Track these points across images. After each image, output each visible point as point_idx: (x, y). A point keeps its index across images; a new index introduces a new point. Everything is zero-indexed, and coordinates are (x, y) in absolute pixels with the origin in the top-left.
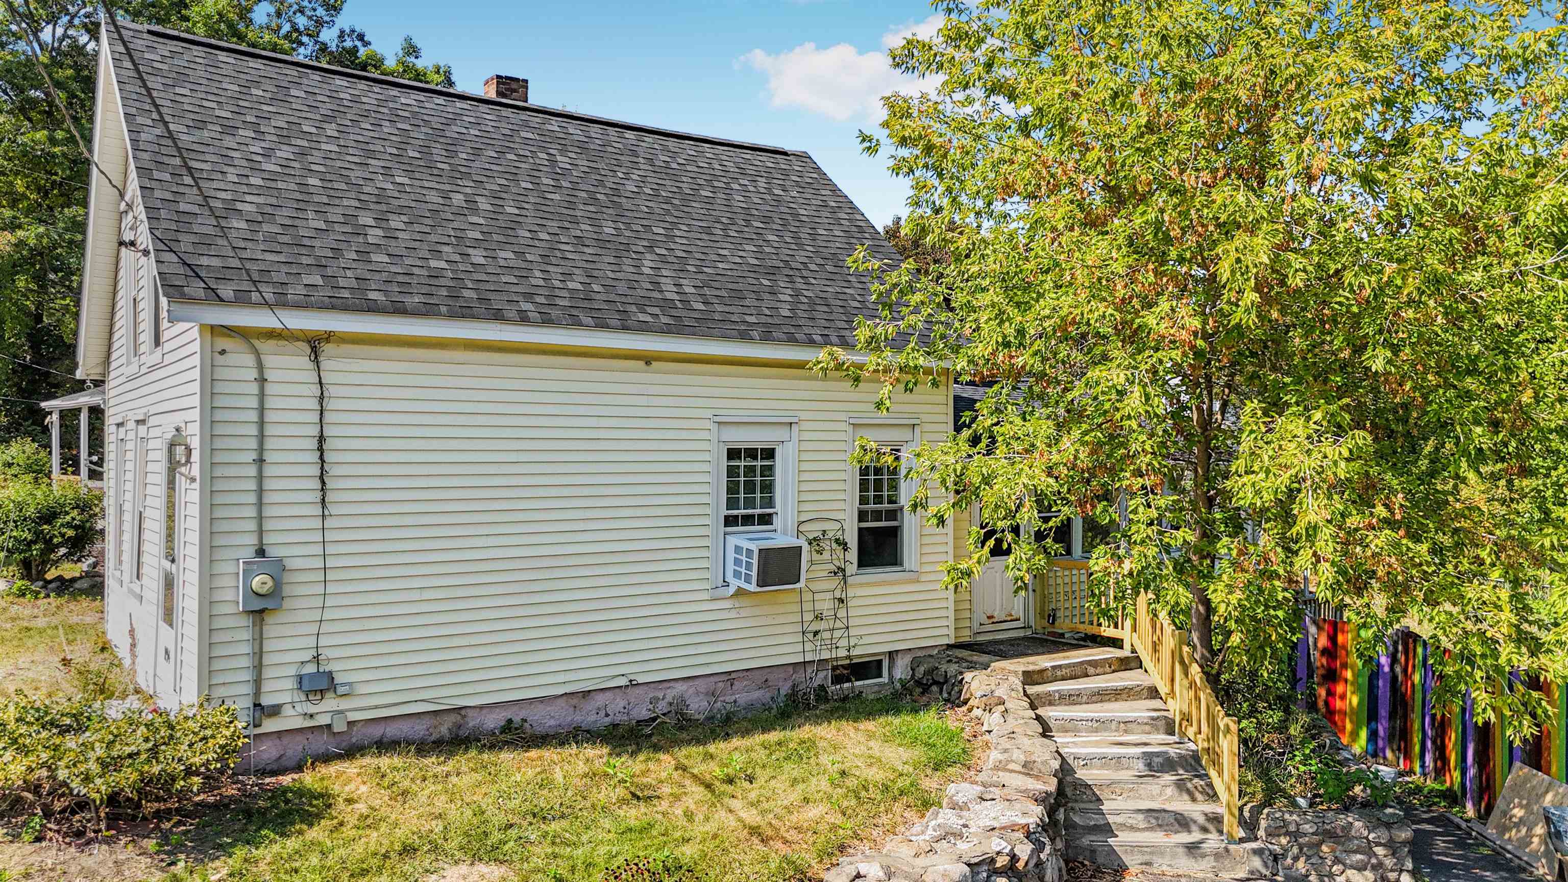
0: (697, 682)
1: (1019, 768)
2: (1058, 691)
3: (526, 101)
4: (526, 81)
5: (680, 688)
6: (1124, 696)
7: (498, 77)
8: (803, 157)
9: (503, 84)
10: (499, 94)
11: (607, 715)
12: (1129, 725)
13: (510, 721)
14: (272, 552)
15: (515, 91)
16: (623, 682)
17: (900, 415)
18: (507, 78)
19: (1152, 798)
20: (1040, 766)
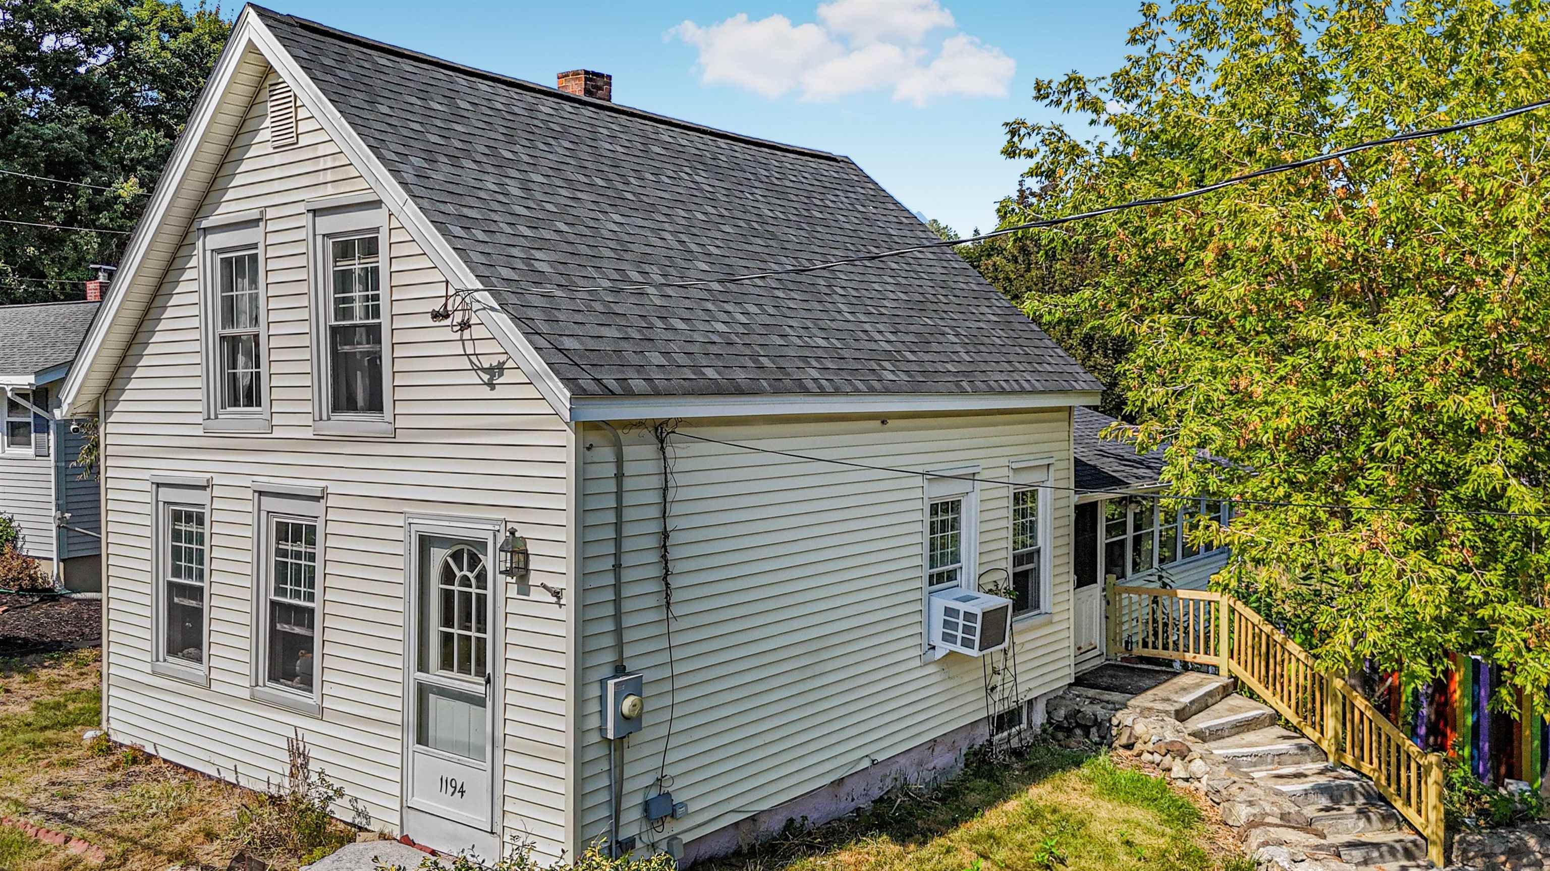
0: (912, 754)
1: (1278, 821)
2: (1208, 728)
3: (609, 100)
4: (610, 77)
5: (902, 761)
6: (1253, 726)
7: (587, 72)
8: (847, 162)
9: (591, 80)
10: (588, 92)
11: (853, 800)
12: (1282, 757)
13: (791, 821)
14: (630, 666)
15: (600, 88)
16: (866, 763)
17: (1038, 456)
18: (594, 74)
19: (1348, 831)
20: (1296, 817)
